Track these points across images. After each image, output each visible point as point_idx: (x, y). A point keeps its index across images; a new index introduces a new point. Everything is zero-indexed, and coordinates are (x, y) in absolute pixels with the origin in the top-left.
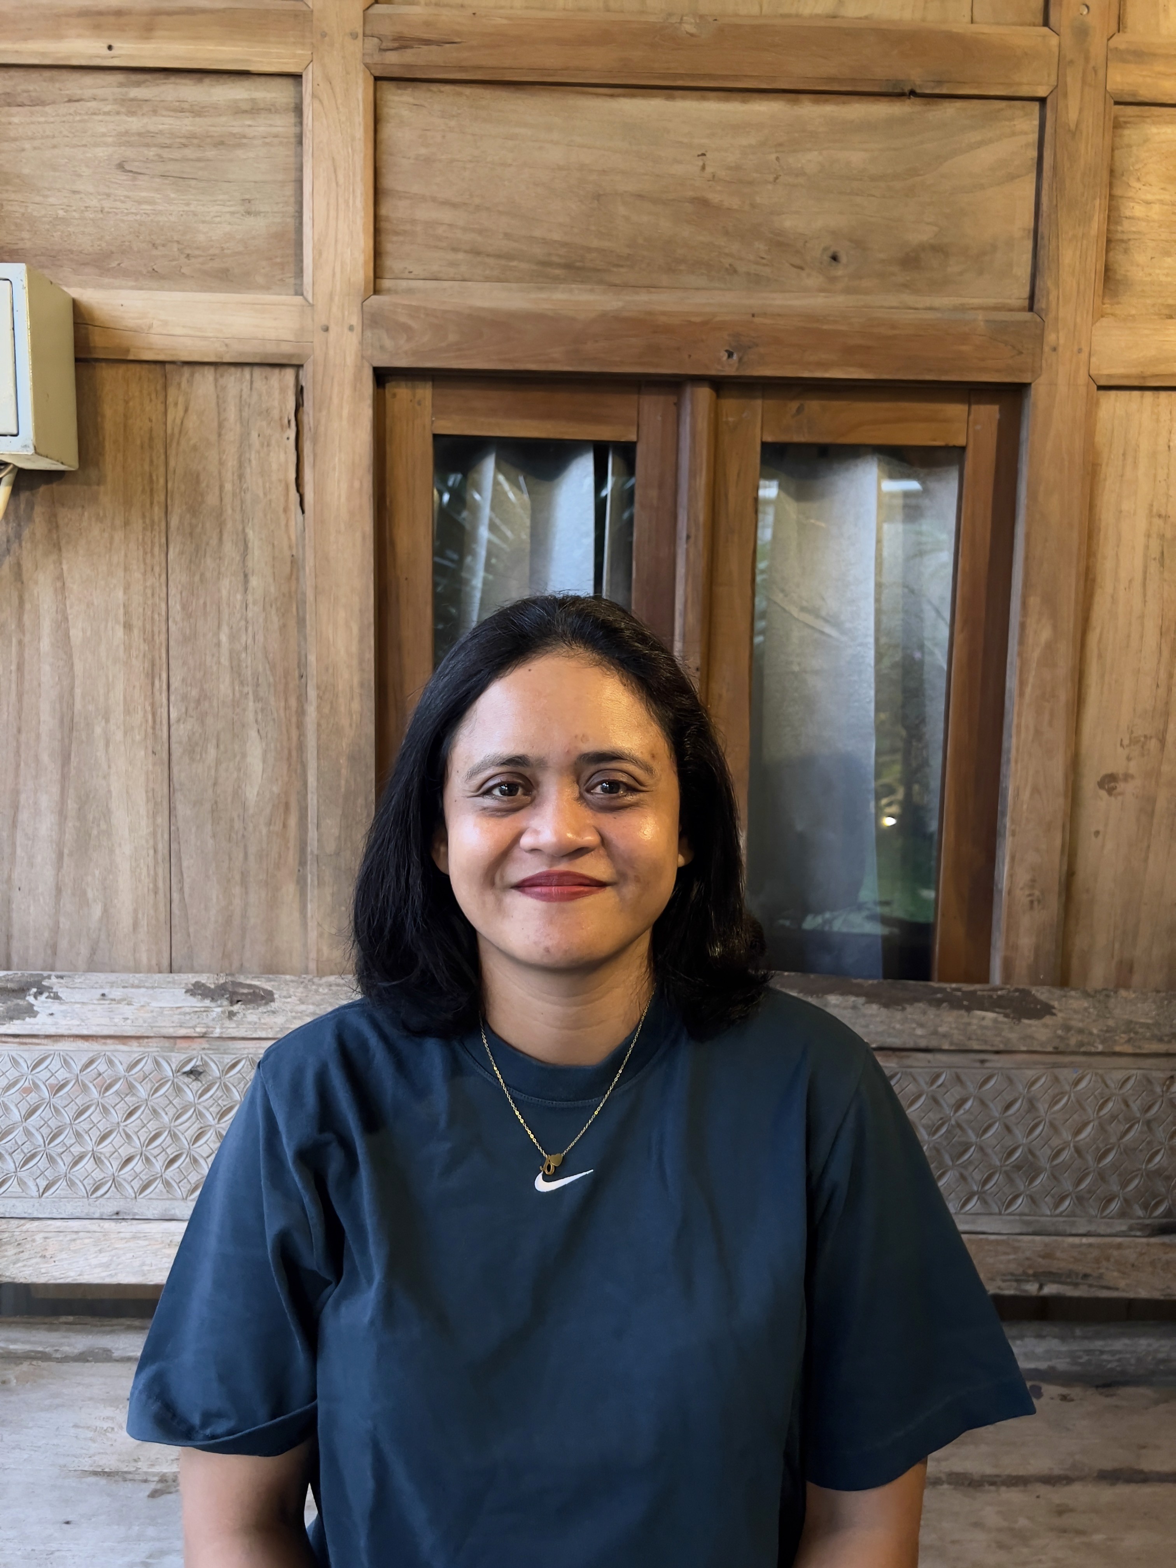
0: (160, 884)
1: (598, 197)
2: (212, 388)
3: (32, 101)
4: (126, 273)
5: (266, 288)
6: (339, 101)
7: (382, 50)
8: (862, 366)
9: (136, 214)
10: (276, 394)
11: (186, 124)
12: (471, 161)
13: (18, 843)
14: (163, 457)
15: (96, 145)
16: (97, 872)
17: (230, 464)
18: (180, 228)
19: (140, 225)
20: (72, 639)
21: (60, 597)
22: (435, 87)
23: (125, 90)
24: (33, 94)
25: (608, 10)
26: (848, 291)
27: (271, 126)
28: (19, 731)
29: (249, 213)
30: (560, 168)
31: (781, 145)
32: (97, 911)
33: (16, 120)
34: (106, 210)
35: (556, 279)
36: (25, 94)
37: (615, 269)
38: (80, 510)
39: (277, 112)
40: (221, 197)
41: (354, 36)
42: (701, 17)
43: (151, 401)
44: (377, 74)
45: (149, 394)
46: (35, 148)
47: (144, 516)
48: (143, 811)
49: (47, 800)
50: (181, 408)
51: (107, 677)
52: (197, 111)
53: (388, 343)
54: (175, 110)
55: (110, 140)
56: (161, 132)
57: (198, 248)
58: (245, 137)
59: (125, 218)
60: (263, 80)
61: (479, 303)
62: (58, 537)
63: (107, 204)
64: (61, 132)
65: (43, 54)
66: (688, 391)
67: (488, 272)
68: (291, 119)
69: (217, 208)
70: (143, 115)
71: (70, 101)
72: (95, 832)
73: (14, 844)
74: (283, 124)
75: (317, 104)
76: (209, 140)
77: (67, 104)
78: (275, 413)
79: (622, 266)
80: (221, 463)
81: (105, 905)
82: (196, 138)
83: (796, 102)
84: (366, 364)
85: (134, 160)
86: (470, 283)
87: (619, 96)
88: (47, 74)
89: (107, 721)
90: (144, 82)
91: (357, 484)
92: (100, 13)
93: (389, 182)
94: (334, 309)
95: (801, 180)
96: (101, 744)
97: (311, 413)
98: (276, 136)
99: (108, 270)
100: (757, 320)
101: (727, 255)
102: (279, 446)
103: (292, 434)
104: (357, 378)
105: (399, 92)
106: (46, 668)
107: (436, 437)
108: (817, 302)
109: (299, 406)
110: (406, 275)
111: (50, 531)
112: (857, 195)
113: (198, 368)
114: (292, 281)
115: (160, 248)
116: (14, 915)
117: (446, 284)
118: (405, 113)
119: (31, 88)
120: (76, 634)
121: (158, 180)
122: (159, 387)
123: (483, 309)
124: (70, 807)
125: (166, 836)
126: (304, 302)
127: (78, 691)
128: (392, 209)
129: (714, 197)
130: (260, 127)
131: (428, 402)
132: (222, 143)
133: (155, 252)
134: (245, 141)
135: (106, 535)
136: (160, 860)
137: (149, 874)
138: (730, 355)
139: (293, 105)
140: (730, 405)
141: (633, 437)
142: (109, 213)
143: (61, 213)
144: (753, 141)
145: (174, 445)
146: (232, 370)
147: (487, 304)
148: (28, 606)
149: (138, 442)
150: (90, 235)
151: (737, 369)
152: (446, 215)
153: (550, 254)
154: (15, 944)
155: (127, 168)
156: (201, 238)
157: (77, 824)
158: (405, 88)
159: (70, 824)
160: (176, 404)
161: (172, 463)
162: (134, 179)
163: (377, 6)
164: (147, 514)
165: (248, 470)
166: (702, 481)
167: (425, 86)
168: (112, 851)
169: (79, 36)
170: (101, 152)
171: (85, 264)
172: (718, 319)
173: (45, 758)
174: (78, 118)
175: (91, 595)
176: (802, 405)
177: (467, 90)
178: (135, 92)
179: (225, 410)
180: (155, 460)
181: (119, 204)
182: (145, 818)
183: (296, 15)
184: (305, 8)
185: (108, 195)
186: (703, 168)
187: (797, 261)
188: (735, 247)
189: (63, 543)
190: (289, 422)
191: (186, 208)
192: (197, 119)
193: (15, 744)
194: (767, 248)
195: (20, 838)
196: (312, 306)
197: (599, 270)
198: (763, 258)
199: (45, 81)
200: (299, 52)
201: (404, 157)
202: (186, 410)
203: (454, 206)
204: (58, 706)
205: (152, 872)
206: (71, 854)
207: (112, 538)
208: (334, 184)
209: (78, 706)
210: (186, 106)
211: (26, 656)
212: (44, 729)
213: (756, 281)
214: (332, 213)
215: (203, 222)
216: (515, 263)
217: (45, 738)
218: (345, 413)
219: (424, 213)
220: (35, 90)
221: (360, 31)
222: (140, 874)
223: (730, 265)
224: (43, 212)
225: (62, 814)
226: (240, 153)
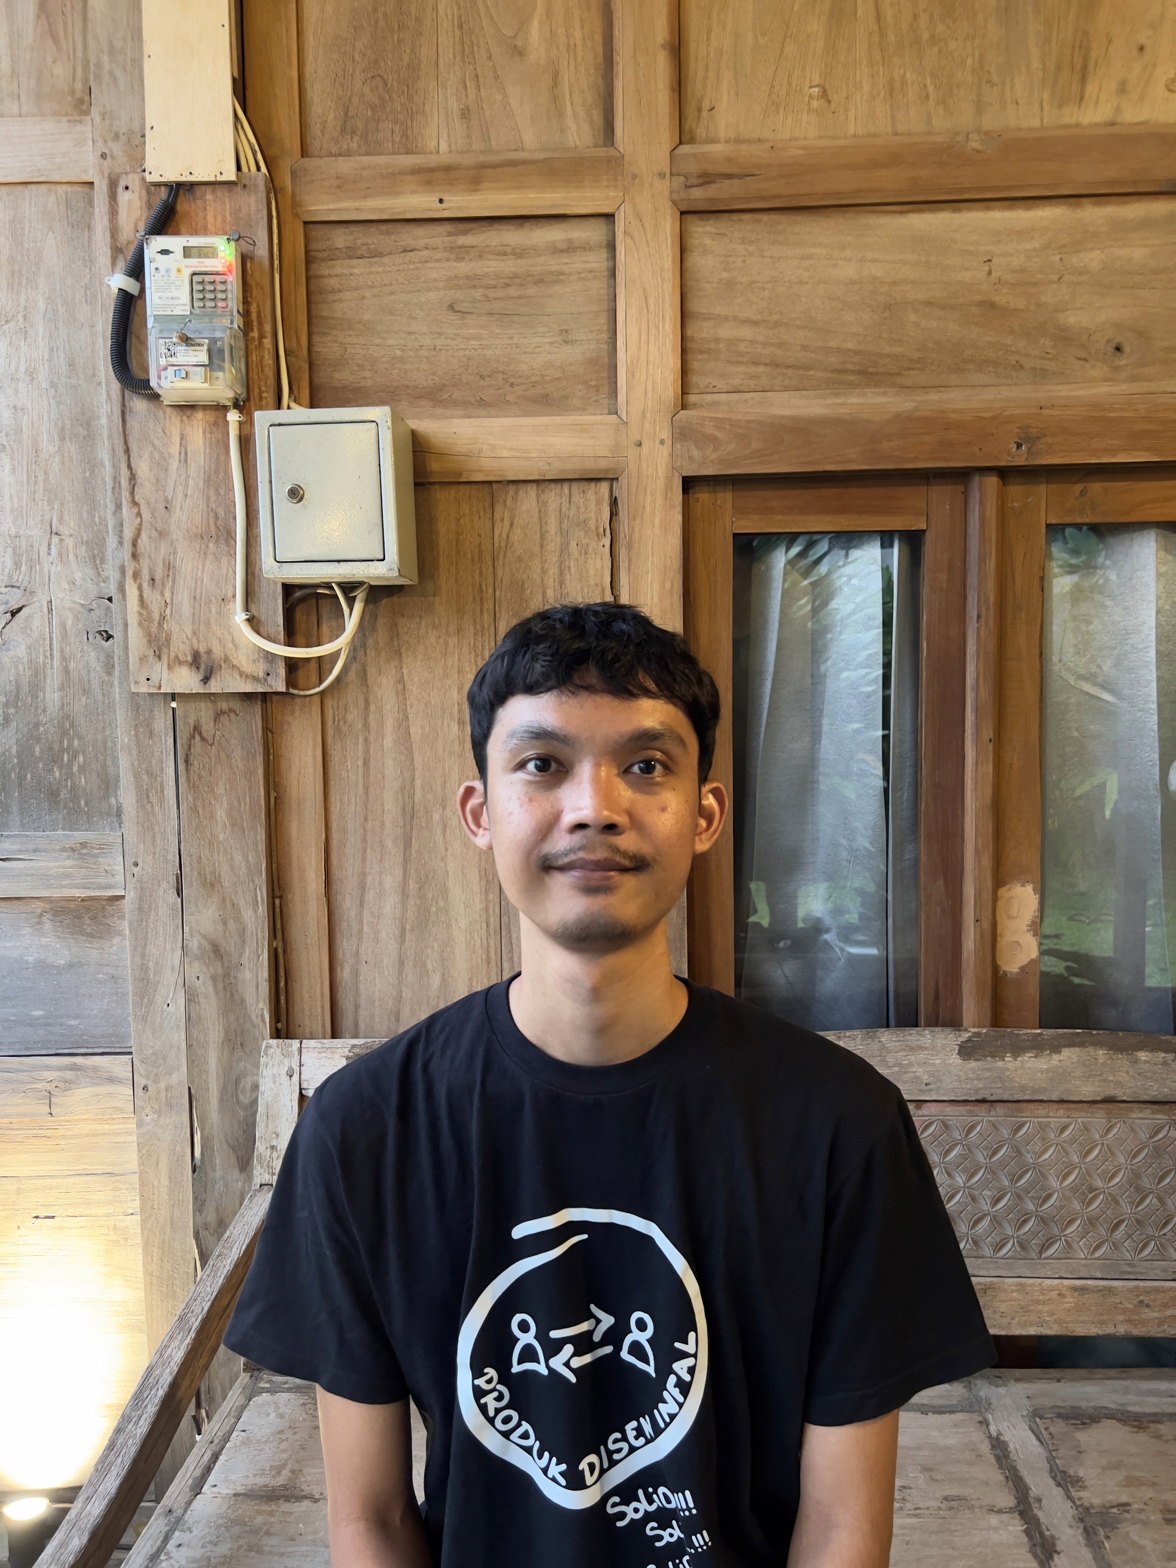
0: (492, 955)
1: (889, 307)
2: (534, 503)
3: (371, 253)
4: (456, 404)
5: (583, 409)
6: (649, 236)
7: (688, 187)
8: (1147, 449)
9: (465, 350)
10: (593, 506)
11: (509, 266)
12: (769, 282)
13: (365, 921)
14: (491, 568)
15: (429, 290)
16: (436, 945)
17: (551, 572)
18: (505, 359)
19: (469, 359)
20: (412, 735)
21: (401, 698)
22: (735, 217)
23: (453, 238)
24: (372, 246)
25: (896, 134)
26: (1132, 379)
27: (585, 262)
28: (366, 819)
29: (566, 342)
30: (854, 283)
31: (1064, 246)
32: (436, 980)
33: (356, 271)
34: (439, 347)
35: (852, 385)
36: (364, 247)
37: (906, 373)
38: (418, 619)
39: (590, 249)
40: (540, 330)
41: (662, 176)
42: (986, 133)
43: (480, 517)
44: (683, 209)
45: (478, 512)
46: (374, 296)
47: (475, 623)
48: (476, 889)
49: (390, 881)
50: (507, 522)
51: (444, 768)
52: (519, 253)
53: (696, 453)
54: (498, 254)
55: (441, 284)
56: (486, 275)
57: (520, 377)
58: (562, 274)
59: (455, 354)
60: (578, 220)
61: (779, 412)
62: (399, 645)
63: (439, 343)
64: (397, 280)
65: (381, 210)
66: (976, 480)
67: (786, 382)
68: (604, 254)
69: (538, 339)
70: (471, 260)
71: (405, 251)
72: (434, 909)
73: (361, 922)
74: (597, 260)
75: (629, 241)
76: (530, 279)
77: (402, 255)
78: (592, 524)
79: (912, 369)
80: (544, 571)
81: (444, 975)
82: (518, 277)
83: (1078, 205)
84: (676, 474)
85: (463, 301)
86: (770, 393)
87: (908, 212)
88: (383, 227)
89: (444, 808)
90: (471, 230)
91: (668, 585)
92: (432, 170)
93: (694, 306)
94: (647, 426)
95: (1085, 278)
96: (439, 831)
97: (626, 521)
98: (591, 271)
99: (441, 402)
100: (1044, 411)
101: (1013, 352)
102: (595, 554)
103: (607, 541)
104: (668, 488)
105: (702, 223)
106: (389, 762)
107: (735, 535)
108: (1103, 390)
109: (614, 514)
110: (711, 390)
111: (391, 639)
112: (1140, 288)
113: (521, 486)
114: (606, 401)
115: (487, 379)
116: (362, 987)
117: (748, 396)
118: (708, 242)
119: (370, 241)
120: (416, 731)
121: (484, 318)
122: (487, 505)
123: (785, 417)
124: (411, 887)
125: (497, 911)
126: (619, 421)
127: (418, 783)
128: (700, 331)
129: (1000, 299)
130: (577, 263)
131: (729, 506)
132: (542, 281)
133: (482, 383)
134: (562, 277)
135: (442, 641)
136: (492, 934)
137: (482, 946)
138: (1019, 446)
139: (605, 242)
140: (1016, 490)
141: (923, 526)
142: (440, 350)
143: (398, 353)
144: (1037, 245)
145: (501, 557)
146: (553, 486)
147: (787, 412)
148: (372, 708)
149: (469, 556)
150: (425, 370)
151: (1026, 459)
152: (747, 333)
153: (844, 362)
154: (363, 1013)
155: (457, 308)
156: (523, 367)
157: (419, 902)
158: (708, 220)
159: (412, 903)
160: (502, 520)
161: (499, 574)
162: (463, 318)
163: (681, 146)
164: (478, 621)
165: (568, 576)
166: (991, 565)
167: (727, 215)
168: (449, 926)
169: (413, 192)
170: (432, 296)
171: (420, 397)
172: (1005, 414)
173: (389, 843)
174: (411, 267)
175: (429, 695)
176: (1085, 487)
177: (765, 217)
178: (462, 240)
179: (546, 523)
180: (484, 570)
181: (449, 341)
182: (478, 895)
183: (609, 160)
184: (617, 154)
185: (440, 334)
186: (990, 273)
187: (1083, 355)
188: (1021, 344)
189: (403, 650)
190: (604, 530)
191: (510, 342)
192: (519, 261)
193: (362, 831)
194: (1052, 343)
195: (366, 916)
196: (626, 423)
197: (891, 374)
198: (1048, 353)
199: (382, 234)
200: (612, 194)
201: (707, 282)
202: (511, 525)
203: (755, 323)
204: (400, 796)
205: (485, 943)
206: (412, 930)
207: (447, 643)
208: (645, 311)
209: (418, 796)
210: (508, 249)
211: (372, 752)
212: (388, 818)
213: (1041, 375)
214: (644, 338)
215: (525, 353)
216: (811, 373)
217: (388, 824)
218: (657, 521)
219: (726, 332)
220: (374, 244)
221: (668, 171)
222: (474, 946)
223: (1017, 362)
224: (383, 353)
225: (404, 894)
226: (558, 289)
